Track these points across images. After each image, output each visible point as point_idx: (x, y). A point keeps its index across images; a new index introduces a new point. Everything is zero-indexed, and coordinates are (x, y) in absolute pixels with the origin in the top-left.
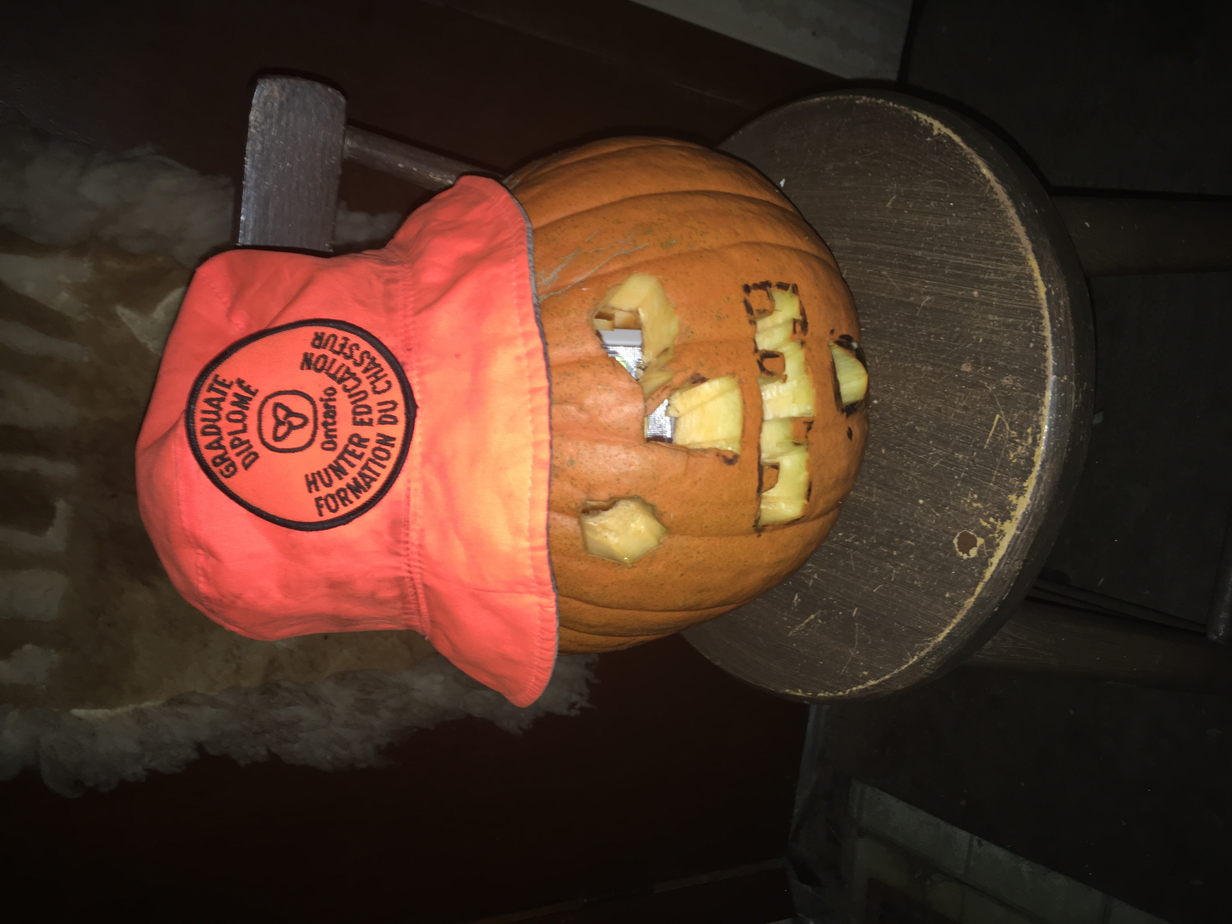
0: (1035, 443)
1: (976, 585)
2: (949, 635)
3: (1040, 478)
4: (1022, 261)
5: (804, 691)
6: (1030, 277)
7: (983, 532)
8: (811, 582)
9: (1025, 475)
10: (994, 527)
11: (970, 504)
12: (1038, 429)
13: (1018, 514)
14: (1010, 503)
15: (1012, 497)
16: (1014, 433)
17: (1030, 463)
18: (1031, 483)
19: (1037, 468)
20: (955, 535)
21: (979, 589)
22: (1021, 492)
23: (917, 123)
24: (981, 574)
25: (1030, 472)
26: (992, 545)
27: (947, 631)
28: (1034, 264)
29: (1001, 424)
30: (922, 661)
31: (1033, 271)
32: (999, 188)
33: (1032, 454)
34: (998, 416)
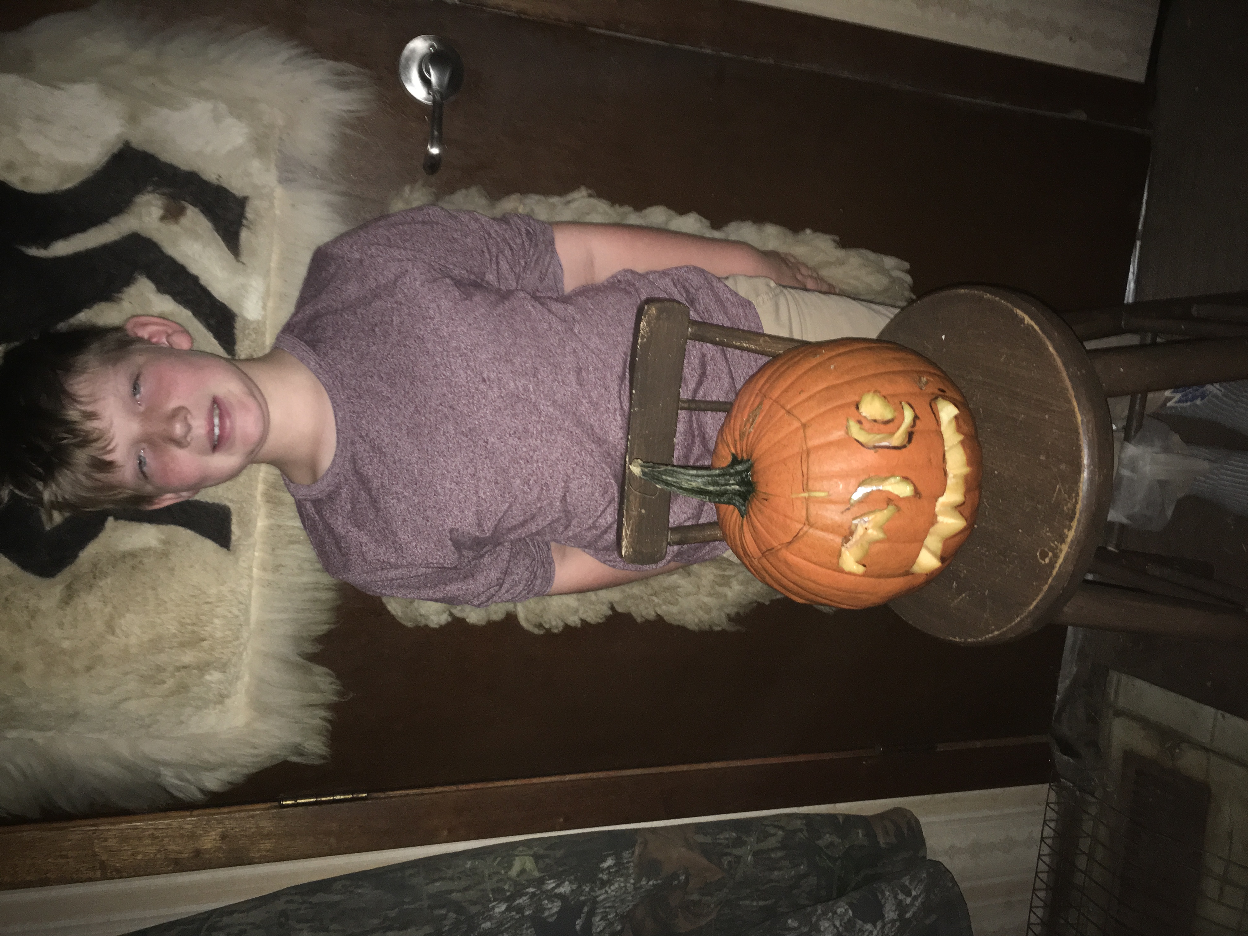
0: (1076, 502)
1: (1049, 578)
2: (1036, 607)
3: (1079, 521)
4: (1069, 402)
5: (960, 638)
6: (1073, 411)
7: (1052, 550)
8: (962, 575)
9: (1072, 519)
10: (1057, 546)
11: (1045, 534)
12: (1077, 495)
13: (1069, 540)
14: (1064, 534)
15: (1066, 531)
16: (1066, 496)
17: (1074, 513)
18: (1074, 524)
19: (1077, 515)
20: (1037, 550)
21: (1050, 581)
22: (1070, 528)
23: (1017, 315)
24: (1051, 572)
25: (1074, 517)
26: (1056, 556)
27: (1034, 603)
28: (1075, 404)
29: (1060, 490)
30: (1022, 620)
31: (1074, 408)
32: (1058, 359)
33: (1075, 507)
34: (1058, 487)
